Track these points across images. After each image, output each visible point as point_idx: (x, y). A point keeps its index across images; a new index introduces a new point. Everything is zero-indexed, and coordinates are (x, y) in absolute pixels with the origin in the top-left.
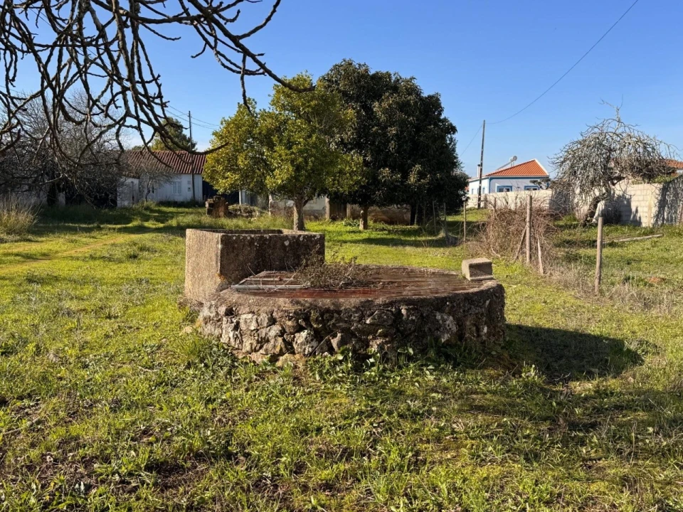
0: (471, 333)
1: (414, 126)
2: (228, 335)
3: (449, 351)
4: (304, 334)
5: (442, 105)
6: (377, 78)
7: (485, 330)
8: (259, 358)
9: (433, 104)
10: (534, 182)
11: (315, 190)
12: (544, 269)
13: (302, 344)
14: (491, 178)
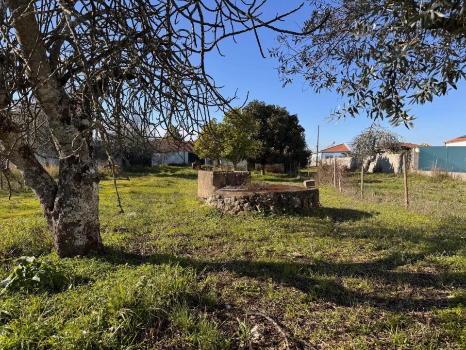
0: (306, 205)
1: (285, 129)
2: (220, 205)
3: (298, 210)
4: (247, 204)
5: (299, 119)
6: (269, 107)
7: (311, 204)
8: (231, 212)
9: (294, 119)
10: (343, 154)
11: (241, 157)
12: (342, 190)
13: (247, 207)
14: (323, 152)
